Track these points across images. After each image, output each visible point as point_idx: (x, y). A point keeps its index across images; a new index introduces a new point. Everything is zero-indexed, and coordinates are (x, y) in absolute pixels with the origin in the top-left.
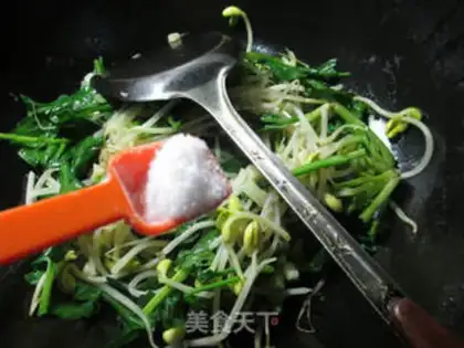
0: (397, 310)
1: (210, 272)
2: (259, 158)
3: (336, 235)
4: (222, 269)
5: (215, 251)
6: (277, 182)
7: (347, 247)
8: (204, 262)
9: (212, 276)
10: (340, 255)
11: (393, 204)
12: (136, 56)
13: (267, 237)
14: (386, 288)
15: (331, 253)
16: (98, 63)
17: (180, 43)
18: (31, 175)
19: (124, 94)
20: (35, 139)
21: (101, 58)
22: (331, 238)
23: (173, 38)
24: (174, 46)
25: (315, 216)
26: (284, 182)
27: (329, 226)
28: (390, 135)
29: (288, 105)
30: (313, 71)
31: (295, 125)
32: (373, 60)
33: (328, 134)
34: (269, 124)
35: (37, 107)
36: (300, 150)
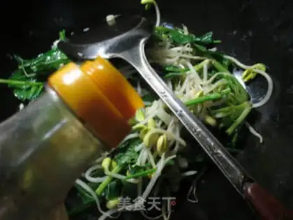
0: (249, 190)
1: (137, 166)
2: (165, 96)
3: (212, 144)
4: (143, 165)
5: (139, 153)
6: (177, 111)
7: (219, 151)
8: (133, 160)
9: (138, 168)
10: (215, 157)
11: (247, 124)
12: (86, 29)
13: (171, 143)
15: (210, 155)
16: (62, 34)
17: (114, 22)
18: (22, 106)
19: (80, 55)
20: (24, 83)
21: (64, 31)
22: (210, 146)
23: (110, 18)
24: (110, 24)
25: (200, 132)
26: (181, 111)
28: (246, 80)
29: (183, 60)
30: (198, 39)
31: (188, 72)
32: (235, 33)
33: (208, 79)
34: (171, 72)
35: (24, 63)
36: (191, 89)
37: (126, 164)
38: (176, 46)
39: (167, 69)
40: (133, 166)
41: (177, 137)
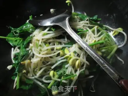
1: (67, 74)
4: (69, 73)
5: (67, 68)
7: (106, 65)
8: (64, 72)
9: (67, 75)
12: (41, 15)
13: (82, 63)
14: (118, 77)
17: (54, 12)
20: (14, 38)
21: (31, 16)
23: (52, 10)
24: (52, 13)
25: (96, 57)
27: (100, 60)
28: (114, 35)
29: (85, 27)
30: (91, 18)
31: (88, 32)
32: (108, 15)
33: (97, 34)
34: (80, 32)
35: (14, 30)
36: (89, 39)
37: (61, 74)
38: (82, 21)
39: (78, 30)
40: (65, 74)
41: (85, 60)
